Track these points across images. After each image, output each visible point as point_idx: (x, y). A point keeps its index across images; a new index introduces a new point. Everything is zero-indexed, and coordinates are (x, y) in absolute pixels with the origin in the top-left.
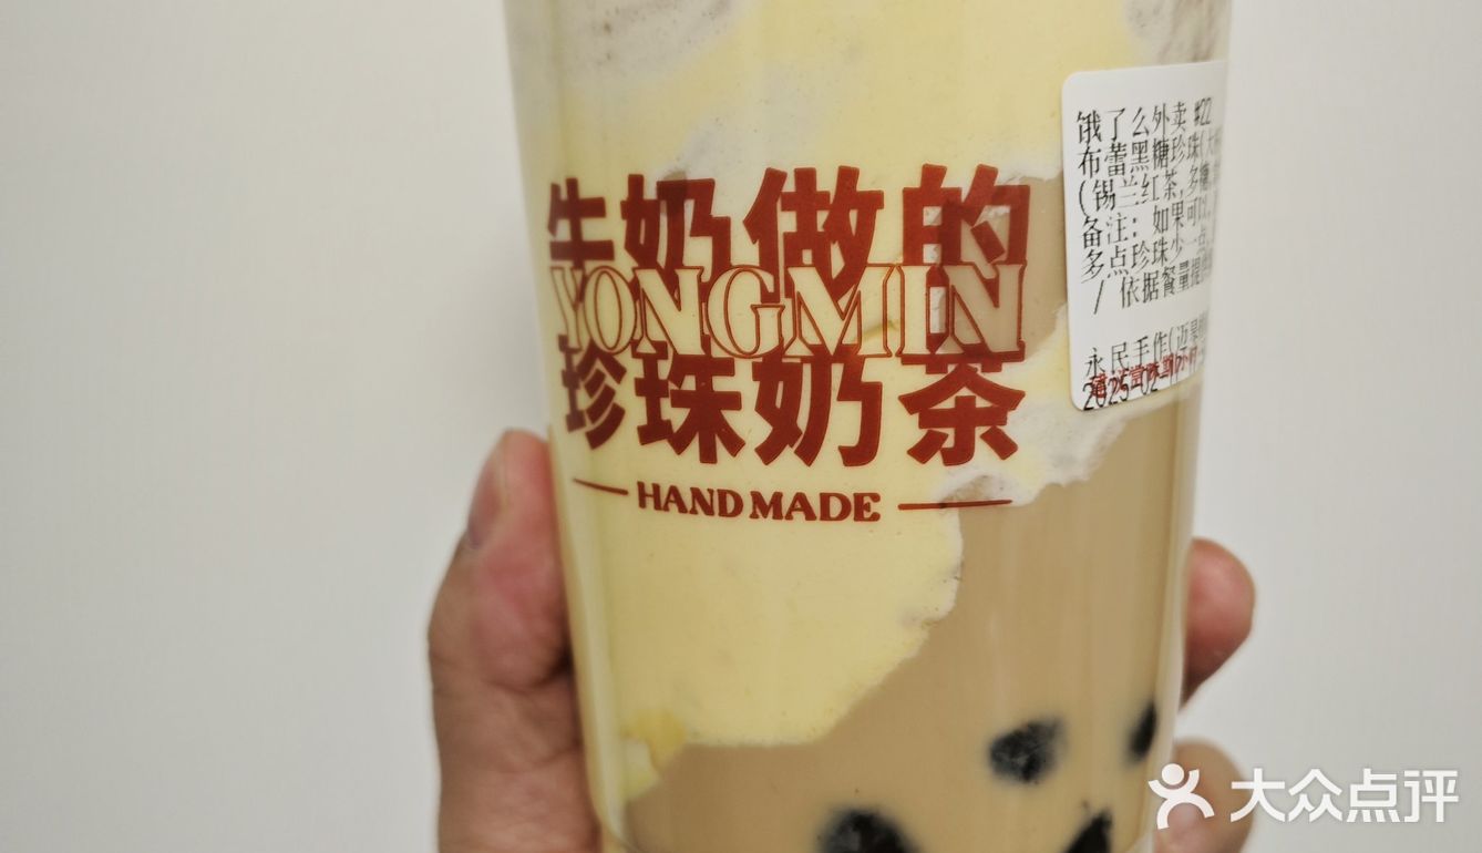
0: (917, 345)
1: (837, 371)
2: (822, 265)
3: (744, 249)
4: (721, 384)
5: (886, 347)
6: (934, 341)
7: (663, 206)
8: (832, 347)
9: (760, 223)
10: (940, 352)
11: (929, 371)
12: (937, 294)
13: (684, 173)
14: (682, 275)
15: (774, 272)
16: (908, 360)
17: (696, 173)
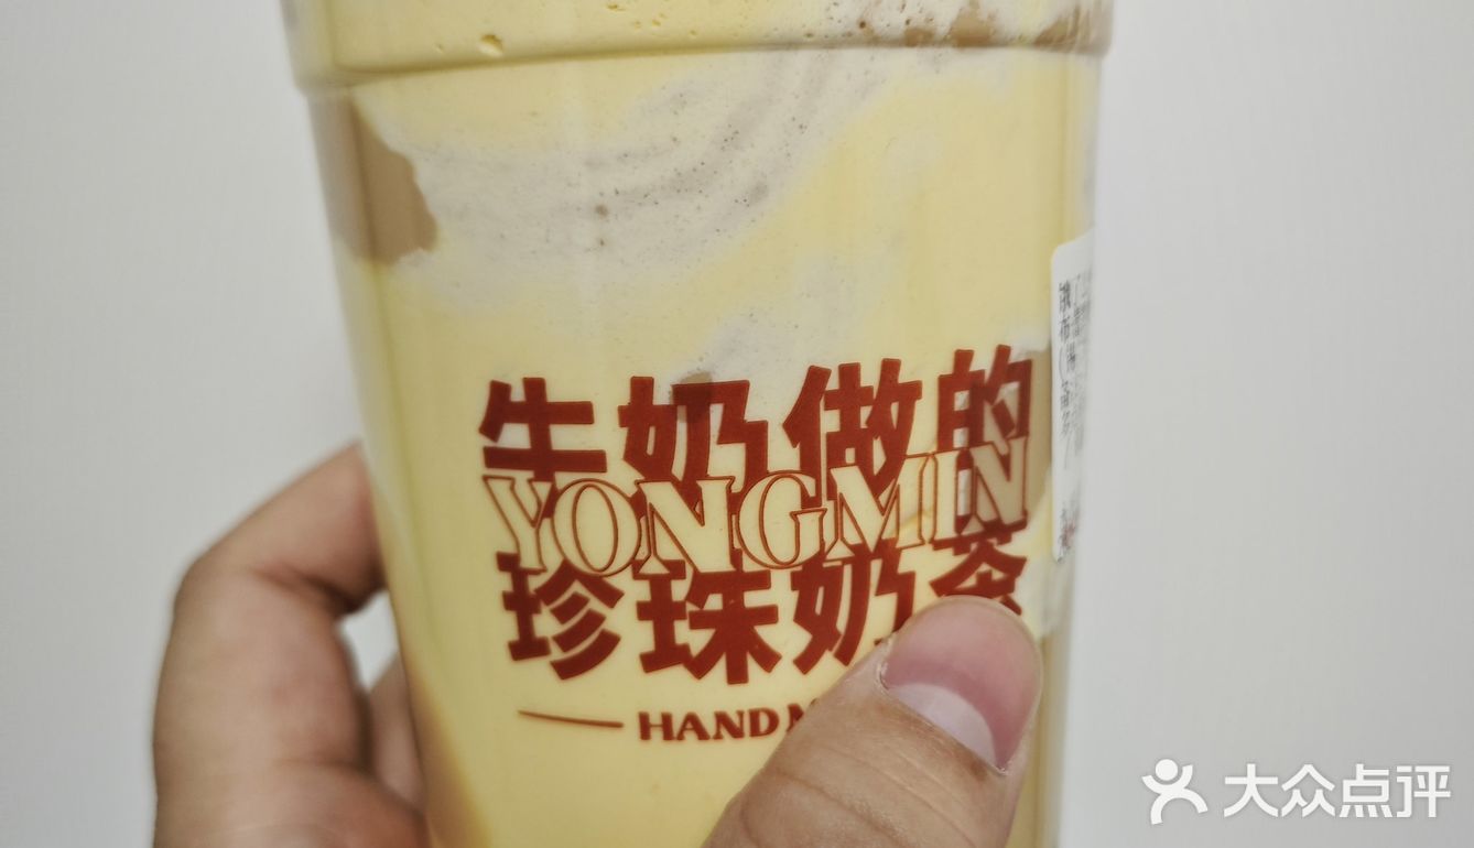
0: (947, 530)
1: (876, 567)
2: (864, 462)
3: (782, 453)
4: (753, 599)
5: (920, 537)
6: (961, 522)
7: (682, 411)
8: (871, 543)
9: (800, 426)
10: (966, 533)
11: (957, 553)
12: (964, 475)
13: (708, 374)
14: (704, 485)
15: (815, 474)
16: (938, 545)
17: (723, 375)
